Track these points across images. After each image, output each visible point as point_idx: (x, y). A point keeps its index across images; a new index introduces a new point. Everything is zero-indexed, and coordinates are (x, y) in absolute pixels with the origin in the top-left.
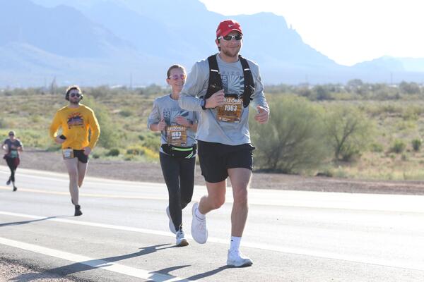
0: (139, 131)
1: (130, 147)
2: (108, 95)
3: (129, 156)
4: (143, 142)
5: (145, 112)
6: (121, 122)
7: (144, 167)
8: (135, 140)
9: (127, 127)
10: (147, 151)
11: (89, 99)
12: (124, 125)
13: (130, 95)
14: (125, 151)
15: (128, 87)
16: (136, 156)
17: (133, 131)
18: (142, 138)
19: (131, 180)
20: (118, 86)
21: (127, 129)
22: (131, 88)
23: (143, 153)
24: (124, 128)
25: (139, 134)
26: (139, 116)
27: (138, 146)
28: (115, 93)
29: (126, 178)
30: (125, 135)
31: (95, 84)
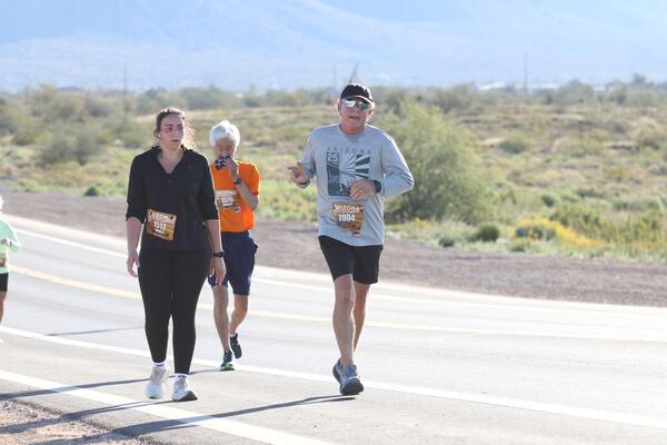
0: (543, 185)
1: (523, 221)
2: (474, 106)
3: (519, 241)
4: (552, 211)
5: (557, 142)
6: (503, 166)
7: (553, 266)
8: (533, 207)
9: (515, 176)
10: (560, 229)
11: (430, 113)
12: (508, 171)
13: (522, 106)
14: (511, 231)
15: (518, 86)
16: (536, 243)
17: (529, 185)
18: (549, 202)
19: (527, 296)
20: (497, 85)
21: (517, 182)
22: (525, 90)
23: (551, 235)
24: (509, 178)
25: (544, 192)
26: (543, 151)
27: (541, 219)
28: (489, 101)
29: (514, 290)
30: (511, 194)
31: (446, 81)
